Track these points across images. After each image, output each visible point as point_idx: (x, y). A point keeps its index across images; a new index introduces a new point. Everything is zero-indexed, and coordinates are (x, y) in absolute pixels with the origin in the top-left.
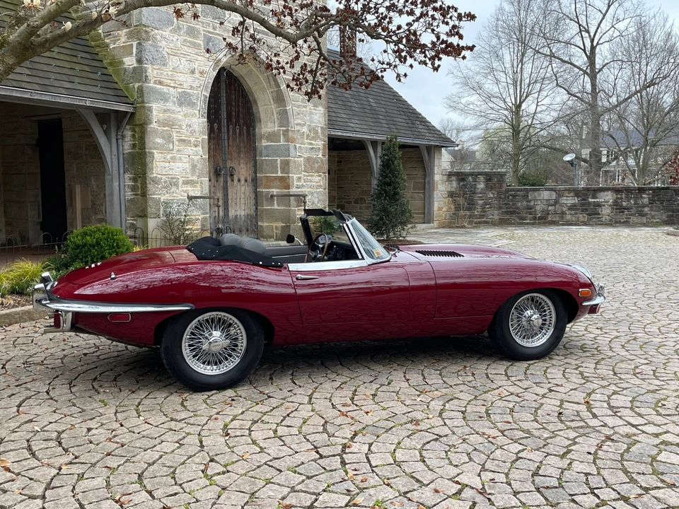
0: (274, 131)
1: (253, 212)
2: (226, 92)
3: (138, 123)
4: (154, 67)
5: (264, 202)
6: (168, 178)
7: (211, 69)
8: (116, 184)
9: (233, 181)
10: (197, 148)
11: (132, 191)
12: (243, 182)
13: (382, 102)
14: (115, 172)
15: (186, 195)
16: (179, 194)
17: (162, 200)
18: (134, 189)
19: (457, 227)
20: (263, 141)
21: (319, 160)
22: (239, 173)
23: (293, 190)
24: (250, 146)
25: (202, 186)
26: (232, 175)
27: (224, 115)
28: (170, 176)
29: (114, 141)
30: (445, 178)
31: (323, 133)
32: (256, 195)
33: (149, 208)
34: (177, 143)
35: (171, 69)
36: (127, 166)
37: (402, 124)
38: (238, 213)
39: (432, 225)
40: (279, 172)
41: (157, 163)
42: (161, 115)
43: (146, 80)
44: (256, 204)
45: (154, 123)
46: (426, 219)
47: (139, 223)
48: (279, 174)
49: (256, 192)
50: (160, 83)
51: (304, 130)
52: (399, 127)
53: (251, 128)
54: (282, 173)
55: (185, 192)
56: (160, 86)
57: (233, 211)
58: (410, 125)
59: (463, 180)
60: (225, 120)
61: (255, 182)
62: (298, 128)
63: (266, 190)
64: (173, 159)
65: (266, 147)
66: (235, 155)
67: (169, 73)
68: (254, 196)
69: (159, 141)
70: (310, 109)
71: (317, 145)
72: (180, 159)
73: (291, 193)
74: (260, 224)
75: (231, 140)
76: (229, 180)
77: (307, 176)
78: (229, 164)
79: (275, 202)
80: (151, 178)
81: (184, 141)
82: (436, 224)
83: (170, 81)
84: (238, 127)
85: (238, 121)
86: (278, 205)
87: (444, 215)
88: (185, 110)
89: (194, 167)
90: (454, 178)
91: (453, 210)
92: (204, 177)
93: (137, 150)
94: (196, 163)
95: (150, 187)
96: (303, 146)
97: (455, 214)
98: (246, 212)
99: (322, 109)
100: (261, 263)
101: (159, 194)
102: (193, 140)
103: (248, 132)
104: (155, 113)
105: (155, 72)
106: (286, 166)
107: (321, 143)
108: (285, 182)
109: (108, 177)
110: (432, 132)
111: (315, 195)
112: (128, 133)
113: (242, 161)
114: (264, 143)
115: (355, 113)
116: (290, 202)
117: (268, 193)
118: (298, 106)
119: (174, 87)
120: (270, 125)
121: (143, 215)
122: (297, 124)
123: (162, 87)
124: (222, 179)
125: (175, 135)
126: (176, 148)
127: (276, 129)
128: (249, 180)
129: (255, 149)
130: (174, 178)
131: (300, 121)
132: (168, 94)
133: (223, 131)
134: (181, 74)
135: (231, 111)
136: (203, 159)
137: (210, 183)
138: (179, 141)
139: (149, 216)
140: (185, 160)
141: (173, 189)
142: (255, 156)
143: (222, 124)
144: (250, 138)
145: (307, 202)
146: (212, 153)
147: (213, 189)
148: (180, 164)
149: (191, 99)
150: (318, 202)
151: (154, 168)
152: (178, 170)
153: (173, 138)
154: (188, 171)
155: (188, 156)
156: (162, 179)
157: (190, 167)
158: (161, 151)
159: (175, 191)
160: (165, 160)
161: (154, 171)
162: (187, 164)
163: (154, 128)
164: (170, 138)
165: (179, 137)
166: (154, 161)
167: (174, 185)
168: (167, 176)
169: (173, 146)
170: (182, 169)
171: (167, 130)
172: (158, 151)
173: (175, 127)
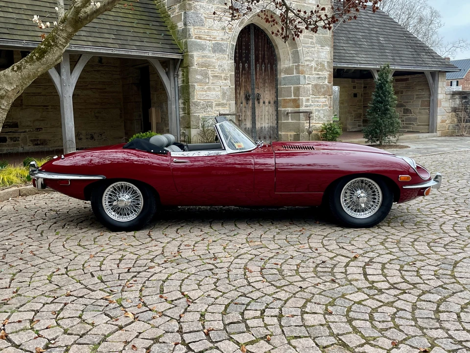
0: (290, 66)
1: (275, 125)
2: (255, 41)
3: (185, 66)
4: (195, 27)
5: (283, 118)
7: (237, 26)
8: (174, 107)
9: (259, 103)
10: (226, 81)
11: (183, 111)
12: (267, 104)
13: (391, 40)
14: (173, 99)
15: (218, 113)
16: (214, 112)
17: (200, 117)
18: (184, 109)
19: (457, 136)
20: (282, 74)
21: (325, 86)
22: (264, 97)
23: (302, 109)
24: (273, 78)
25: (230, 107)
26: (258, 99)
27: (253, 57)
28: (207, 101)
29: (172, 78)
30: (449, 96)
31: (329, 66)
32: (277, 113)
33: (191, 122)
35: (207, 28)
36: (180, 95)
37: (407, 56)
38: (263, 126)
39: (435, 134)
40: (293, 96)
41: (197, 92)
42: (200, 60)
43: (189, 37)
44: (277, 119)
45: (195, 66)
46: (430, 129)
47: (186, 132)
48: (293, 97)
49: (277, 111)
50: (200, 38)
51: (312, 64)
52: (403, 58)
53: (274, 66)
54: (294, 96)
55: (217, 111)
56: (199, 40)
57: (259, 124)
58: (415, 56)
59: (465, 98)
60: (254, 61)
61: (276, 103)
62: (308, 63)
63: (284, 109)
64: (209, 89)
65: (284, 78)
66: (261, 85)
67: (206, 31)
68: (275, 113)
69: (198, 77)
70: (318, 48)
71: (323, 75)
72: (214, 89)
73: (301, 111)
74: (279, 133)
75: (258, 74)
76: (256, 102)
77: (315, 98)
78: (256, 91)
79: (290, 118)
80: (193, 102)
81: (217, 76)
82: (439, 133)
83: (206, 36)
84: (263, 65)
85: (263, 61)
86: (292, 119)
87: (447, 126)
88: (218, 55)
89: (224, 94)
90: (457, 96)
91: (456, 122)
92: (232, 101)
93: (185, 84)
94: (225, 91)
95: (192, 108)
96: (311, 76)
97: (457, 125)
98: (269, 125)
99: (328, 48)
100: (152, 151)
101: (198, 113)
102: (223, 75)
103: (272, 68)
104: (195, 58)
105: (196, 31)
106: (297, 91)
107: (327, 74)
108: (296, 103)
109: (169, 102)
110: (437, 60)
111: (321, 112)
112: (180, 73)
113: (266, 89)
114: (283, 75)
115: (363, 49)
116: (299, 117)
117: (286, 110)
118: (308, 47)
119: (210, 40)
120: (287, 62)
121: (188, 127)
122: (306, 61)
123: (201, 41)
124: (250, 102)
125: (210, 72)
126: (211, 81)
127: (291, 65)
128: (272, 102)
129: (277, 80)
130: (209, 102)
131: (309, 58)
132: (205, 45)
133: (252, 68)
134: (215, 31)
135: (258, 54)
136: (231, 88)
137: (241, 105)
138: (213, 77)
139: (192, 127)
140: (217, 90)
141: (209, 109)
142: (277, 85)
143: (252, 64)
144: (273, 73)
145: (314, 117)
146: (243, 84)
147: (244, 109)
148: (214, 92)
149: (222, 47)
150: (324, 117)
151: (195, 95)
152: (212, 96)
153: (209, 75)
154: (220, 97)
155: (219, 87)
156: (200, 103)
157: (221, 94)
158: (200, 84)
159: (211, 111)
160: (203, 90)
161: (195, 98)
162: (219, 92)
163: (195, 69)
164: (207, 75)
165: (213, 74)
166: (195, 90)
167: (209, 107)
168: (204, 101)
169: (209, 80)
170: (215, 95)
171: (205, 70)
172: (198, 84)
173: (210, 67)
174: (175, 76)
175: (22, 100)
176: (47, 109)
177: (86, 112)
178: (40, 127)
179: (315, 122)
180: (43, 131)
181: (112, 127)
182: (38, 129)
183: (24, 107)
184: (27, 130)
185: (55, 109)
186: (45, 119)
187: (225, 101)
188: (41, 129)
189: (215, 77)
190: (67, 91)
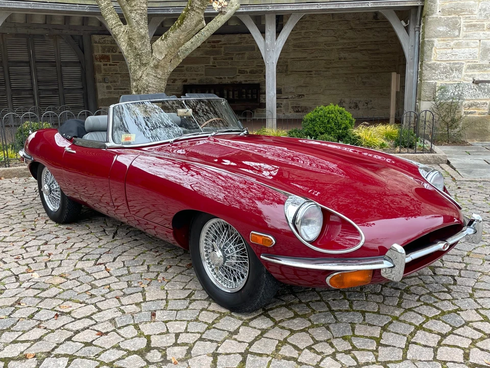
6: (450, 63)
8: (411, 71)
14: (411, 61)
15: (471, 79)
16: (463, 78)
17: (438, 85)
28: (453, 62)
29: (412, 34)
33: (423, 93)
34: (465, 28)
41: (437, 50)
42: (447, 4)
55: (470, 76)
64: (458, 45)
69: (441, 30)
72: (467, 44)
80: (427, 65)
81: (475, 26)
89: (485, 51)
95: (427, 73)
101: (436, 79)
102: (487, 23)
104: (439, 3)
109: (407, 65)
121: (420, 98)
125: (462, 21)
126: (463, 34)
130: (456, 64)
138: (467, 27)
139: (422, 99)
140: (474, 45)
141: (455, 74)
148: (467, 49)
151: (433, 55)
152: (463, 55)
153: (460, 25)
154: (477, 56)
155: (478, 41)
156: (441, 65)
157: (480, 52)
158: (442, 39)
159: (457, 76)
160: (447, 47)
161: (432, 58)
162: (476, 49)
163: (437, 18)
164: (457, 24)
165: (468, 22)
166: (434, 48)
167: (456, 70)
168: (447, 62)
169: (459, 32)
170: (468, 54)
171: (453, 18)
172: (440, 39)
173: (463, 13)
174: (416, 29)
175: (287, 66)
176: (311, 74)
177: (352, 77)
178: (303, 94)
180: (305, 98)
181: (381, 94)
182: (300, 95)
183: (289, 73)
184: (290, 96)
185: (318, 74)
186: (307, 85)
187: (486, 61)
188: (303, 95)
189: (471, 26)
190: (270, 57)
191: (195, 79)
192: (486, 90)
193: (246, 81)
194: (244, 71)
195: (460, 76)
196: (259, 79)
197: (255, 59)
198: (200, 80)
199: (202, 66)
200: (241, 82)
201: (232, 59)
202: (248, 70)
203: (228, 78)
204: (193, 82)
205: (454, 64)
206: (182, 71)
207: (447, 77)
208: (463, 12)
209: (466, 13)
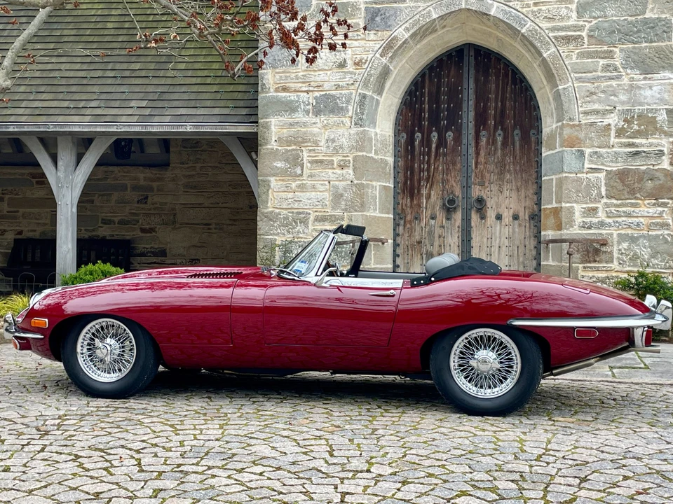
0: (552, 131)
2: (477, 81)
4: (277, 70)
6: (293, 212)
7: (378, 55)
9: (483, 217)
10: (344, 171)
12: (507, 219)
16: (311, 233)
17: (279, 243)
22: (498, 205)
23: (572, 232)
24: (529, 160)
26: (481, 210)
27: (468, 116)
28: (296, 211)
32: (540, 242)
33: (258, 252)
34: (309, 165)
35: (303, 68)
40: (554, 201)
41: (274, 193)
42: (285, 131)
43: (262, 89)
44: (538, 257)
48: (555, 205)
49: (538, 237)
50: (285, 89)
51: (610, 121)
53: (532, 132)
54: (556, 202)
56: (284, 94)
60: (471, 125)
61: (537, 219)
62: (592, 118)
64: (302, 188)
66: (491, 177)
67: (300, 74)
68: (535, 243)
69: (279, 165)
70: (631, 79)
71: (651, 145)
72: (314, 187)
73: (564, 237)
75: (482, 153)
76: (475, 217)
77: (618, 206)
78: (476, 192)
79: (550, 254)
80: (263, 214)
81: (321, 162)
83: (300, 85)
84: (500, 132)
85: (500, 123)
86: (553, 260)
88: (326, 119)
89: (337, 197)
92: (356, 211)
94: (341, 191)
95: (263, 225)
96: (603, 150)
101: (275, 235)
102: (336, 159)
103: (525, 138)
104: (273, 128)
105: (278, 76)
106: (560, 188)
107: (667, 141)
108: (558, 218)
111: (643, 241)
113: (507, 186)
117: (545, 236)
118: (594, 80)
119: (307, 92)
122: (586, 113)
123: (288, 94)
125: (305, 154)
126: (307, 172)
127: (554, 126)
128: (524, 215)
129: (539, 164)
130: (301, 213)
131: (596, 106)
132: (297, 101)
133: (464, 141)
134: (321, 73)
135: (486, 109)
136: (355, 185)
137: (433, 222)
138: (311, 162)
140: (322, 188)
141: (299, 228)
142: (539, 176)
143: (464, 132)
144: (529, 148)
145: (616, 255)
146: (439, 177)
147: (438, 231)
148: (313, 193)
149: (336, 103)
150: (653, 256)
151: (270, 200)
152: (309, 201)
153: (302, 160)
154: (327, 203)
155: (327, 183)
156: (280, 215)
157: (331, 198)
158: (282, 178)
159: (303, 231)
160: (287, 189)
161: (269, 205)
162: (325, 193)
163: (273, 149)
164: (298, 159)
165: (313, 157)
166: (270, 191)
167: (300, 223)
168: (290, 210)
169: (302, 169)
170: (315, 200)
171: (293, 150)
172: (278, 178)
173: (306, 144)
175: (175, 214)
178: (197, 257)
179: (618, 268)
182: (193, 260)
183: (178, 226)
184: (179, 261)
185: (221, 229)
186: (204, 244)
187: (338, 211)
188: (199, 260)
189: (317, 162)
190: (63, 195)
191: (35, 231)
192: (343, 254)
193: (113, 236)
194: (110, 220)
195: (306, 231)
196: (132, 234)
197: (127, 203)
198: (43, 233)
199: (47, 212)
200: (105, 237)
201: (92, 202)
202: (116, 220)
203: (85, 230)
204: (31, 235)
205: (297, 213)
206: (15, 218)
207: (289, 232)
208: (306, 142)
209: (309, 144)
